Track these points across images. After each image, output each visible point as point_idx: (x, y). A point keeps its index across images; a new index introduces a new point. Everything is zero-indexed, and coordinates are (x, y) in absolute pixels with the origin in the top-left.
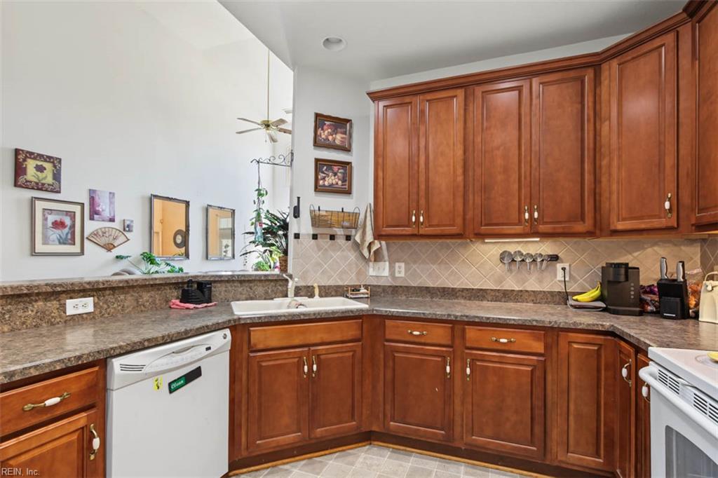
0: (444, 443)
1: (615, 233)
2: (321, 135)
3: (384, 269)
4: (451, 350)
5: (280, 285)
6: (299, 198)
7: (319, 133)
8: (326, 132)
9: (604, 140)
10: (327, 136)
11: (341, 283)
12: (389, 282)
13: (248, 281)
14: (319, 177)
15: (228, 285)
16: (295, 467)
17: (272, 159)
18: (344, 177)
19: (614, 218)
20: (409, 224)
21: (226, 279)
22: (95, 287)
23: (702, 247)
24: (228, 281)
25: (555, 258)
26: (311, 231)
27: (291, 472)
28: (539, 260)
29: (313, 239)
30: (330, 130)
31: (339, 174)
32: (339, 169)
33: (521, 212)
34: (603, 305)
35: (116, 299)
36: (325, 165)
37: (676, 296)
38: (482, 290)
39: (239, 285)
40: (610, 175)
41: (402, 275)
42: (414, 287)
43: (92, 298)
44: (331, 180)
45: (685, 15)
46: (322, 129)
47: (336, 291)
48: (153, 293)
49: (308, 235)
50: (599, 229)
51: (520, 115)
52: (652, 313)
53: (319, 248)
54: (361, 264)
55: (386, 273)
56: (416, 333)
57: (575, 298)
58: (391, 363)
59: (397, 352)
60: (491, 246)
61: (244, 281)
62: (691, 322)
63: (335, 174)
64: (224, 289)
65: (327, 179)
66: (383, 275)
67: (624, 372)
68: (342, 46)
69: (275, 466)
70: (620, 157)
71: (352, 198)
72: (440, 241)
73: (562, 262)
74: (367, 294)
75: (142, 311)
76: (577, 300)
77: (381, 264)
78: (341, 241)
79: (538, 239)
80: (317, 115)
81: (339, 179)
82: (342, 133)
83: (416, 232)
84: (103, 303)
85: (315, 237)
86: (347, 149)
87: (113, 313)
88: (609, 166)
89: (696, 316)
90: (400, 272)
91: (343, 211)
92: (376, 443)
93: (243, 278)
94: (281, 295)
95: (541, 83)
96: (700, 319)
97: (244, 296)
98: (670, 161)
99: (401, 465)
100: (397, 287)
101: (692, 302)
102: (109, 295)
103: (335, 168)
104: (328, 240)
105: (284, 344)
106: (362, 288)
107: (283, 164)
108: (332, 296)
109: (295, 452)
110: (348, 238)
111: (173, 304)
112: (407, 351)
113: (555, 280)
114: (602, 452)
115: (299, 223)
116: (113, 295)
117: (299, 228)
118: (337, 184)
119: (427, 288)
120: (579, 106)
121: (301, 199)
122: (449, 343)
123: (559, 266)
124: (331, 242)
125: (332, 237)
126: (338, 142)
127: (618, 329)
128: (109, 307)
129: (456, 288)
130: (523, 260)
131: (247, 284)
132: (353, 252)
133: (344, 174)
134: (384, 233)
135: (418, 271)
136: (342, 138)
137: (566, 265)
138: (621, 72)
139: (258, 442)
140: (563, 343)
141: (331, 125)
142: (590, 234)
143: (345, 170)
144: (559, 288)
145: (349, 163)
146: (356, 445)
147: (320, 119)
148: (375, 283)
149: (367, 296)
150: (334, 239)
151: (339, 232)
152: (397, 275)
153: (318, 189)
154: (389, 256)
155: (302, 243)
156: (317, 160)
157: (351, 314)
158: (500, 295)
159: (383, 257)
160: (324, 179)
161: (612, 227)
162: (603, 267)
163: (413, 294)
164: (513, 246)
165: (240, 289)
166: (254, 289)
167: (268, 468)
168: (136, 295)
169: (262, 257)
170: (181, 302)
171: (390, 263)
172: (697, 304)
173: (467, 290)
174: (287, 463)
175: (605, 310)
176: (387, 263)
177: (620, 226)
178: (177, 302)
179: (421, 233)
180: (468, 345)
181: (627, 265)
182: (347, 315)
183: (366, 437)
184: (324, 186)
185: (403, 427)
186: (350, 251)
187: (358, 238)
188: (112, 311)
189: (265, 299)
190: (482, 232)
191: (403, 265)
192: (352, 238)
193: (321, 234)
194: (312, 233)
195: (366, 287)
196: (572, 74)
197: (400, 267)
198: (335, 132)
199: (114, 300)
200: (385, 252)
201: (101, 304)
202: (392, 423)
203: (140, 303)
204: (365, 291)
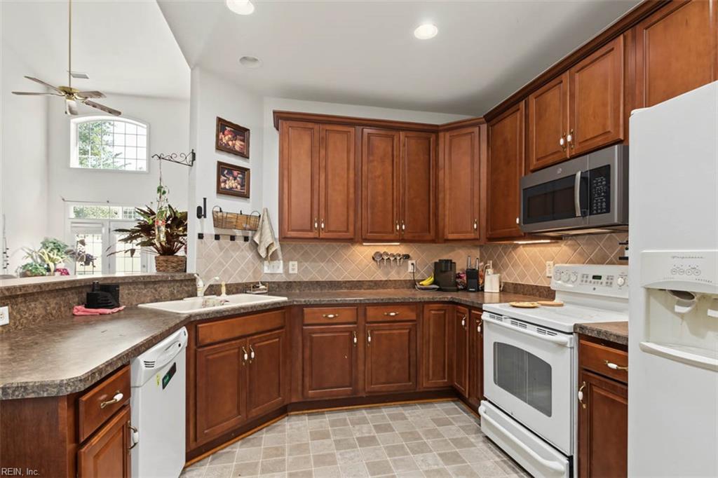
0: (351, 396)
1: (447, 241)
2: (222, 140)
3: (278, 267)
4: (355, 326)
5: (186, 286)
6: (205, 199)
7: (220, 137)
8: (227, 138)
9: (441, 182)
10: (227, 141)
11: (240, 281)
12: (284, 279)
13: (153, 282)
14: (221, 180)
15: (131, 287)
16: (236, 448)
17: (173, 156)
18: (242, 182)
19: (447, 231)
20: (311, 229)
21: (131, 281)
22: (14, 294)
23: (480, 250)
24: (131, 284)
25: (407, 257)
26: (213, 231)
27: (234, 452)
28: (398, 258)
29: (216, 239)
30: (230, 136)
31: (238, 179)
32: (238, 174)
33: (393, 225)
34: (438, 287)
35: (28, 309)
36: (226, 169)
37: (474, 279)
38: (360, 281)
39: (143, 287)
40: (444, 205)
41: (296, 271)
42: (307, 282)
43: (7, 307)
44: (231, 184)
45: (484, 120)
46: (223, 134)
47: (237, 289)
48: (58, 298)
49: (211, 235)
50: (438, 238)
51: (393, 155)
52: (461, 290)
53: (221, 248)
54: (257, 262)
55: (281, 270)
56: (331, 316)
57: (421, 283)
58: (308, 344)
59: (314, 333)
60: (366, 248)
61: (149, 282)
62: (480, 292)
63: (235, 178)
64: (127, 292)
65: (227, 182)
66: (278, 272)
67: (463, 322)
68: (256, 65)
69: (215, 453)
70: (450, 194)
71: (249, 202)
72: (327, 243)
73: (411, 260)
74: (265, 289)
75: (50, 320)
76: (422, 285)
77: (275, 263)
78: (240, 241)
79: (398, 244)
80: (220, 120)
81: (239, 184)
82: (241, 140)
83: (317, 236)
84: (16, 313)
85: (217, 237)
86: (244, 155)
87: (26, 323)
88: (444, 198)
89: (483, 290)
90: (293, 269)
91: (241, 214)
92: (292, 413)
93: (149, 280)
94: (186, 295)
95: (406, 137)
96: (485, 291)
97: (149, 298)
98: (476, 201)
99: (322, 422)
100: (290, 282)
101: (481, 282)
102: (21, 302)
103: (235, 173)
104: (229, 241)
105: (227, 336)
106: (260, 285)
107: (185, 162)
108: (233, 294)
109: (233, 435)
110: (246, 239)
111: (78, 311)
112: (323, 331)
113: (407, 272)
114: (446, 376)
115: (202, 223)
116: (25, 303)
117: (202, 228)
118: (237, 188)
119: (317, 282)
120: (427, 157)
121: (207, 200)
122: (355, 320)
123: (410, 262)
124: (231, 242)
125: (233, 238)
126: (237, 148)
127: (456, 299)
128: (21, 316)
129: (340, 281)
130: (389, 258)
131: (151, 286)
132: (250, 252)
133: (243, 179)
134: (289, 236)
135: (309, 268)
136: (241, 145)
137: (414, 262)
138: (451, 141)
139: (206, 431)
140: (426, 311)
141: (231, 131)
142: (433, 241)
143: (244, 176)
144: (410, 278)
145: (248, 170)
146: (277, 419)
147: (222, 124)
148: (270, 280)
149: (265, 291)
150: (234, 240)
151: (238, 233)
152: (291, 272)
153: (221, 191)
154: (283, 256)
155: (205, 243)
156: (220, 164)
157: (278, 306)
158: (373, 284)
159: (278, 256)
160: (225, 182)
161: (445, 237)
162: (436, 263)
163: (305, 287)
164: (382, 248)
165: (144, 291)
166: (159, 290)
167: (209, 456)
168: (44, 301)
169: (32, 257)
170: (86, 307)
171: (284, 262)
172: (483, 282)
173: (349, 282)
174: (225, 447)
175: (438, 290)
176: (281, 262)
177: (451, 236)
178: (82, 308)
179: (321, 236)
180: (368, 320)
181: (451, 260)
182: (275, 306)
183: (283, 411)
184: (225, 188)
185: (320, 392)
186: (247, 251)
187: (256, 239)
188: (25, 321)
189: (171, 300)
190: (368, 238)
191: (296, 263)
192: (250, 239)
193: (222, 235)
194: (214, 233)
195: (263, 283)
196: (423, 134)
197: (293, 265)
198: (234, 138)
199: (25, 309)
200: (280, 253)
201: (15, 314)
202: (310, 392)
203: (48, 311)
204: (263, 287)
